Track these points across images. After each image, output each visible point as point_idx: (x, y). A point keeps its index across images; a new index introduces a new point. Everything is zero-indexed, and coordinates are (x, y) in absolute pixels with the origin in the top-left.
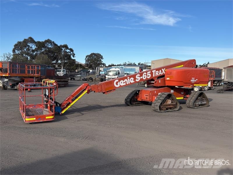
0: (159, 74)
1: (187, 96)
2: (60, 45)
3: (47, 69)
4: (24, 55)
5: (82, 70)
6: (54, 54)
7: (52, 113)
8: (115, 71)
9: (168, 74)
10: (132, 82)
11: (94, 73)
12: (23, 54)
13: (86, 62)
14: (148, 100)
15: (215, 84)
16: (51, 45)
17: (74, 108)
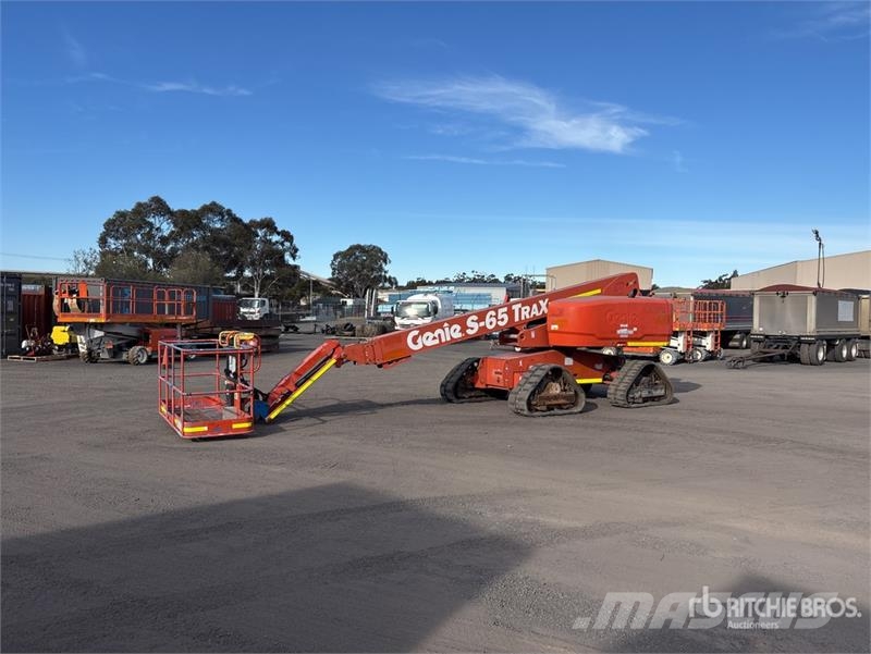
0: (530, 313)
1: (613, 374)
2: (251, 221)
3: (214, 299)
4: (136, 253)
5: (319, 301)
6: (232, 251)
7: (247, 416)
8: (425, 303)
9: (553, 315)
10: (457, 335)
11: (359, 309)
12: (132, 251)
13: (333, 274)
14: (501, 386)
15: (737, 344)
16: (222, 220)
17: (301, 408)
